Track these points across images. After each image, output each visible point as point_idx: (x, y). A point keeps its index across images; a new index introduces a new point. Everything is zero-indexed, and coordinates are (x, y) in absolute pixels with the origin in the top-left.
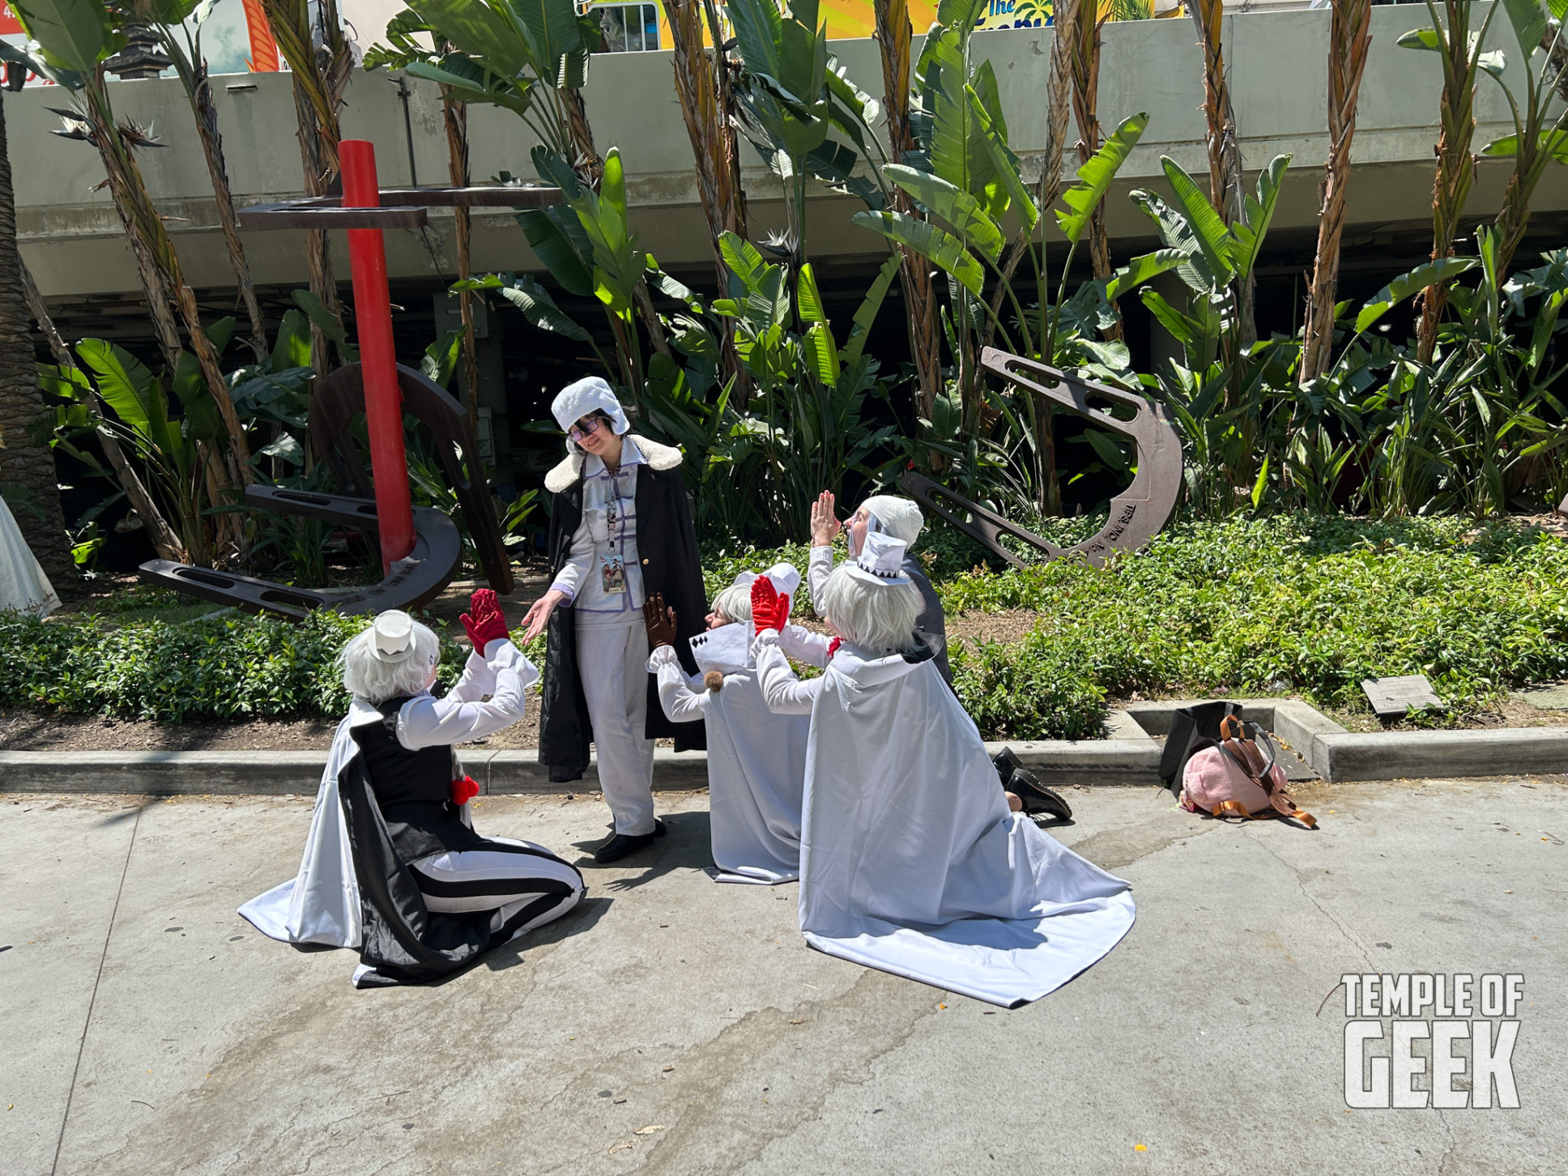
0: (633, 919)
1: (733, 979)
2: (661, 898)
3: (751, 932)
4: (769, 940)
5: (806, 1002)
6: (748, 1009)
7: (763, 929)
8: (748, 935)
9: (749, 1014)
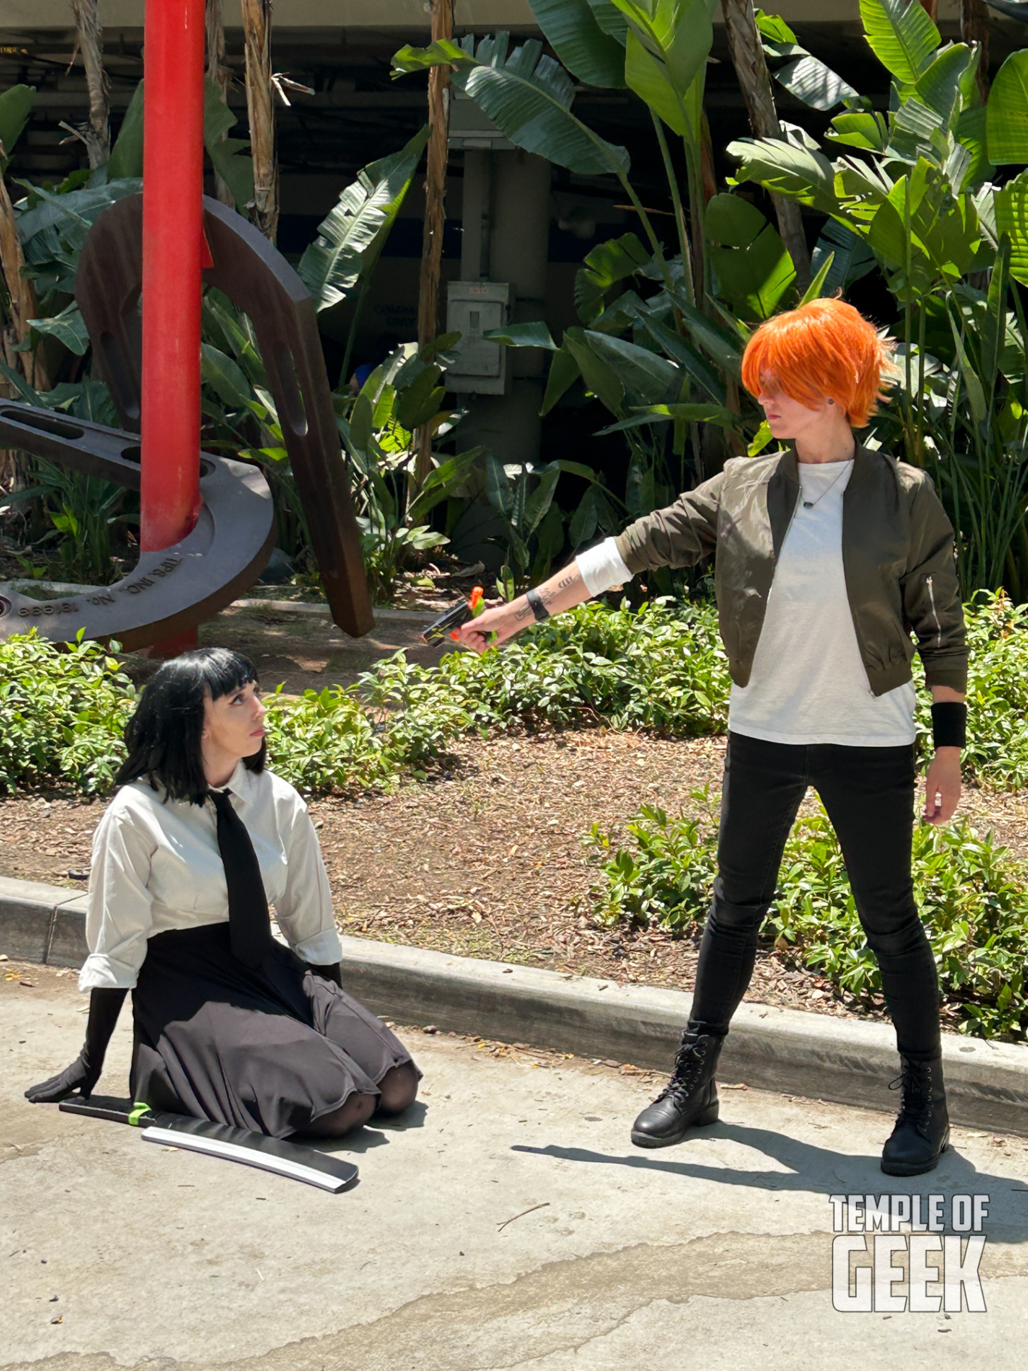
0: (49, 1188)
1: (96, 1301)
2: (125, 1167)
3: (199, 1245)
4: (210, 1262)
5: (161, 1359)
6: (68, 1349)
7: (222, 1245)
8: (190, 1248)
9: (63, 1355)
